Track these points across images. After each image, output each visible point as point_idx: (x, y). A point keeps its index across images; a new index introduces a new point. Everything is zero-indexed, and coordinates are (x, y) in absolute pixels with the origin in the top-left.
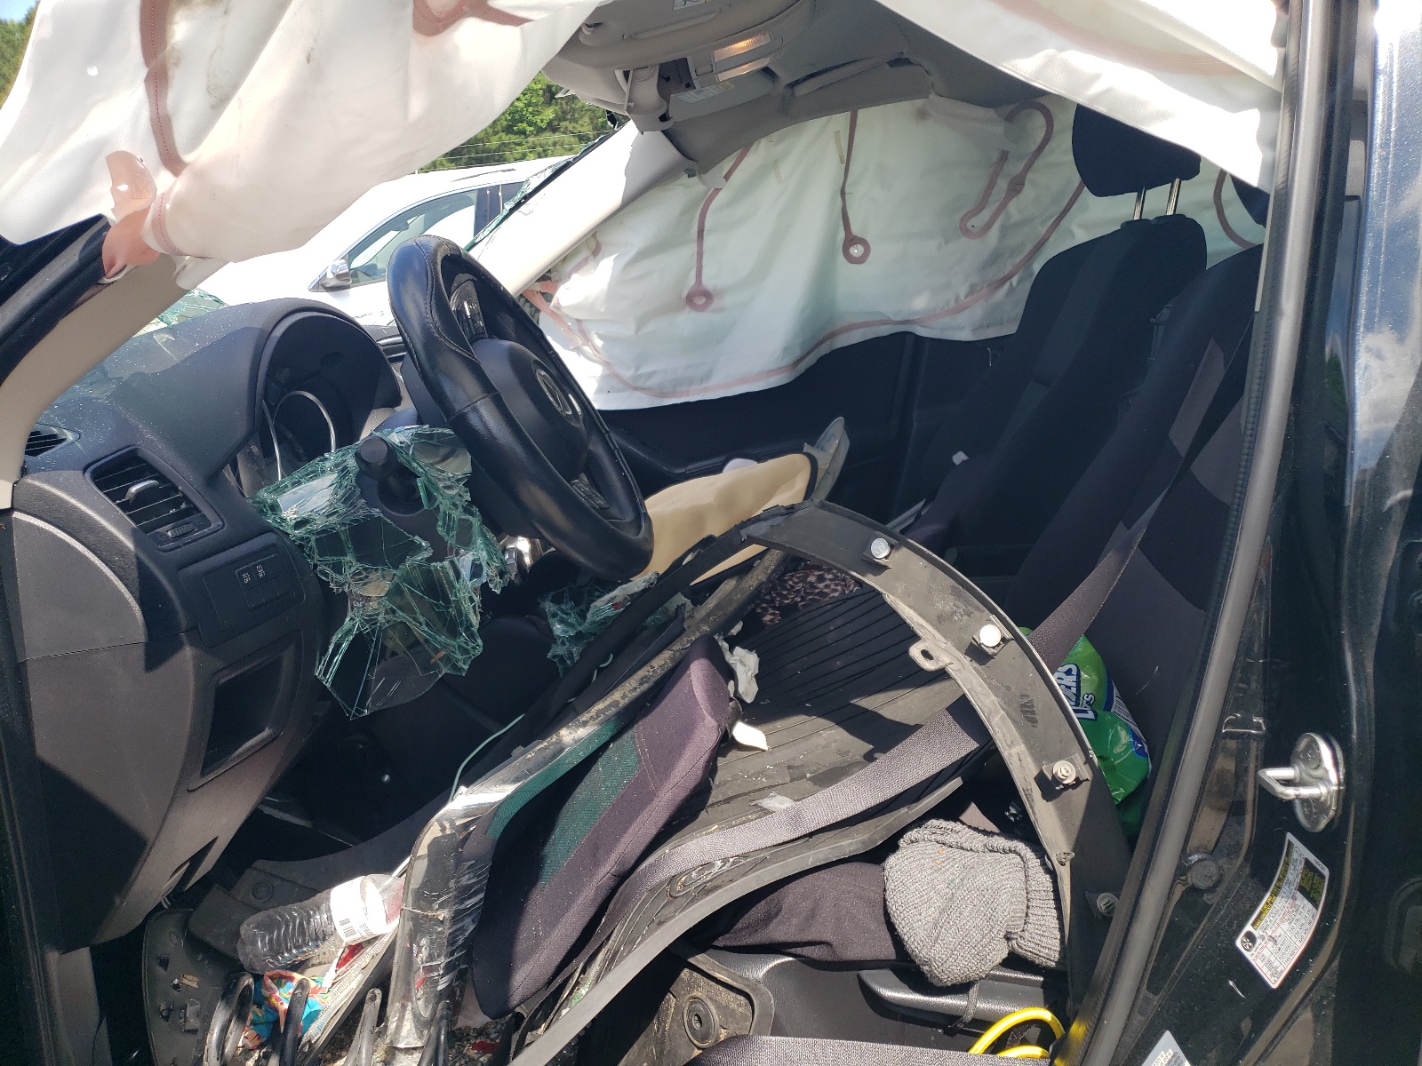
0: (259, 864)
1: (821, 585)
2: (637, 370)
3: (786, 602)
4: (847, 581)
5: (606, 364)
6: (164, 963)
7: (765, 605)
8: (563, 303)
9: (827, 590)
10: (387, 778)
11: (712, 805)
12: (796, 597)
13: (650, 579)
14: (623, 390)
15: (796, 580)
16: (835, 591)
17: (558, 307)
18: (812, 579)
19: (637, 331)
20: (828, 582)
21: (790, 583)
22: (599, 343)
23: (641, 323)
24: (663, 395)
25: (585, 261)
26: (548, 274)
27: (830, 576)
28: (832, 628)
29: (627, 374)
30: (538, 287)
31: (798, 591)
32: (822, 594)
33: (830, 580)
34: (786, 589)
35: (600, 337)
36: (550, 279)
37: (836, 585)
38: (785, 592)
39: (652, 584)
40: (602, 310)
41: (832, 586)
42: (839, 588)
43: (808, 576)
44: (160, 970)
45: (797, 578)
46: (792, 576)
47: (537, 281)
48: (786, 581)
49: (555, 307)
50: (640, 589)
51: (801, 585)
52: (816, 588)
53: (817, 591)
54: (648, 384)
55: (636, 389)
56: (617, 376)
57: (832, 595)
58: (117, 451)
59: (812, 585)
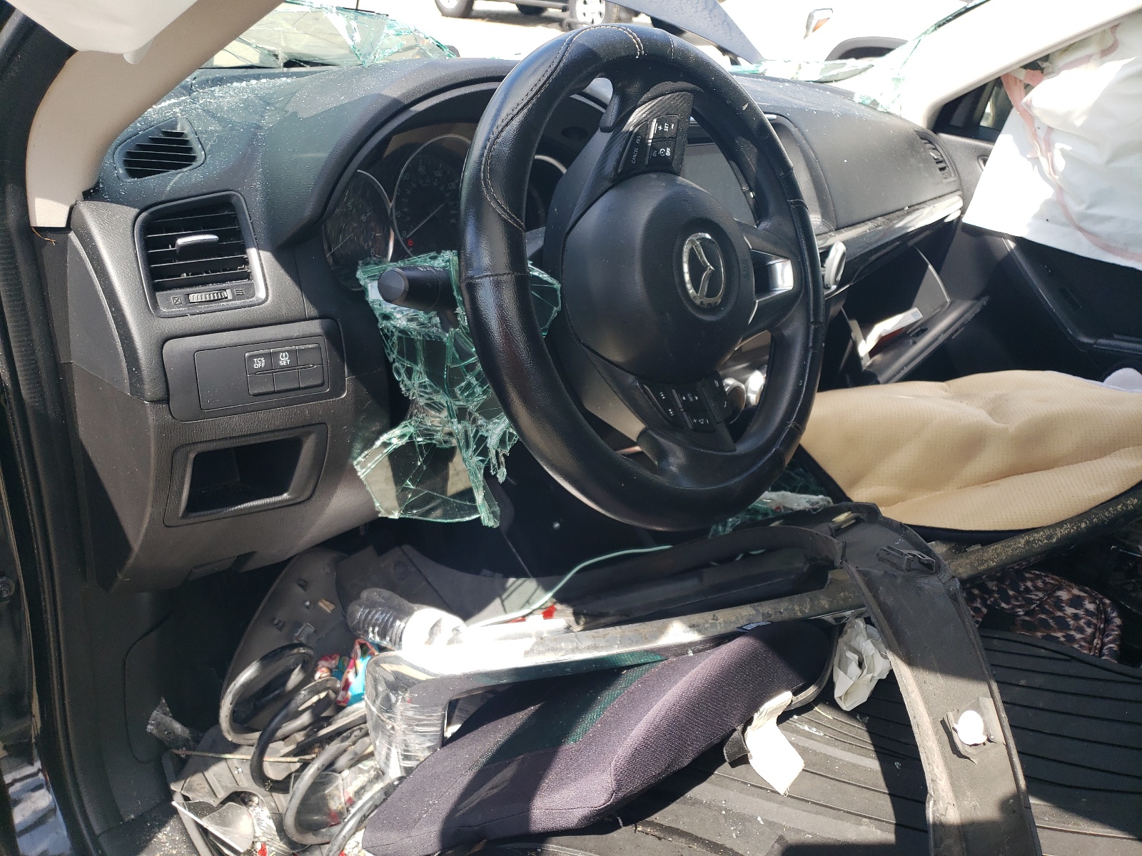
0: (407, 548)
1: (1070, 611)
2: (1089, 207)
3: (1003, 605)
4: (1111, 627)
5: (1060, 190)
6: (304, 586)
7: (976, 592)
8: (1035, 104)
9: (1072, 622)
10: (557, 525)
11: (652, 824)
12: (1020, 607)
13: (817, 503)
14: (1063, 225)
15: (1040, 584)
16: (1081, 630)
17: (1029, 106)
18: (1064, 595)
19: (1109, 161)
20: (1081, 612)
21: (1029, 584)
22: (1061, 164)
23: (1115, 157)
24: (1108, 248)
25: (1088, 59)
26: (1039, 63)
27: (1091, 607)
28: (1023, 682)
29: (1076, 208)
30: (1023, 75)
31: (1031, 601)
32: (1062, 624)
33: (1087, 611)
34: (1016, 589)
35: (1064, 154)
36: (1042, 70)
37: (1089, 624)
38: (1011, 593)
39: (815, 510)
40: (1079, 123)
41: (1082, 622)
42: (1089, 631)
43: (1060, 588)
44: (299, 590)
45: (1044, 582)
46: (1038, 577)
47: (1025, 67)
48: (1024, 580)
49: (1026, 104)
50: (799, 508)
51: (1041, 595)
52: (1061, 609)
53: (1059, 614)
54: (1097, 228)
55: (1081, 229)
56: (1064, 207)
57: (1072, 633)
58: (206, 194)
59: (1058, 604)
